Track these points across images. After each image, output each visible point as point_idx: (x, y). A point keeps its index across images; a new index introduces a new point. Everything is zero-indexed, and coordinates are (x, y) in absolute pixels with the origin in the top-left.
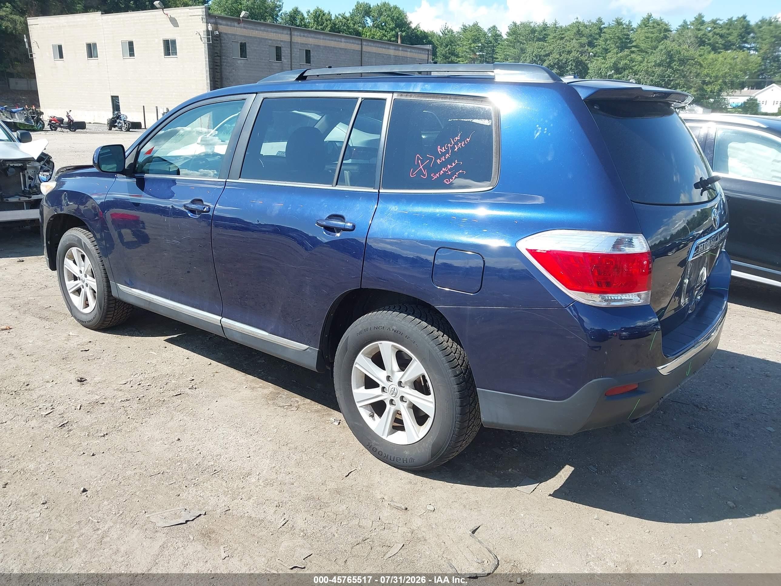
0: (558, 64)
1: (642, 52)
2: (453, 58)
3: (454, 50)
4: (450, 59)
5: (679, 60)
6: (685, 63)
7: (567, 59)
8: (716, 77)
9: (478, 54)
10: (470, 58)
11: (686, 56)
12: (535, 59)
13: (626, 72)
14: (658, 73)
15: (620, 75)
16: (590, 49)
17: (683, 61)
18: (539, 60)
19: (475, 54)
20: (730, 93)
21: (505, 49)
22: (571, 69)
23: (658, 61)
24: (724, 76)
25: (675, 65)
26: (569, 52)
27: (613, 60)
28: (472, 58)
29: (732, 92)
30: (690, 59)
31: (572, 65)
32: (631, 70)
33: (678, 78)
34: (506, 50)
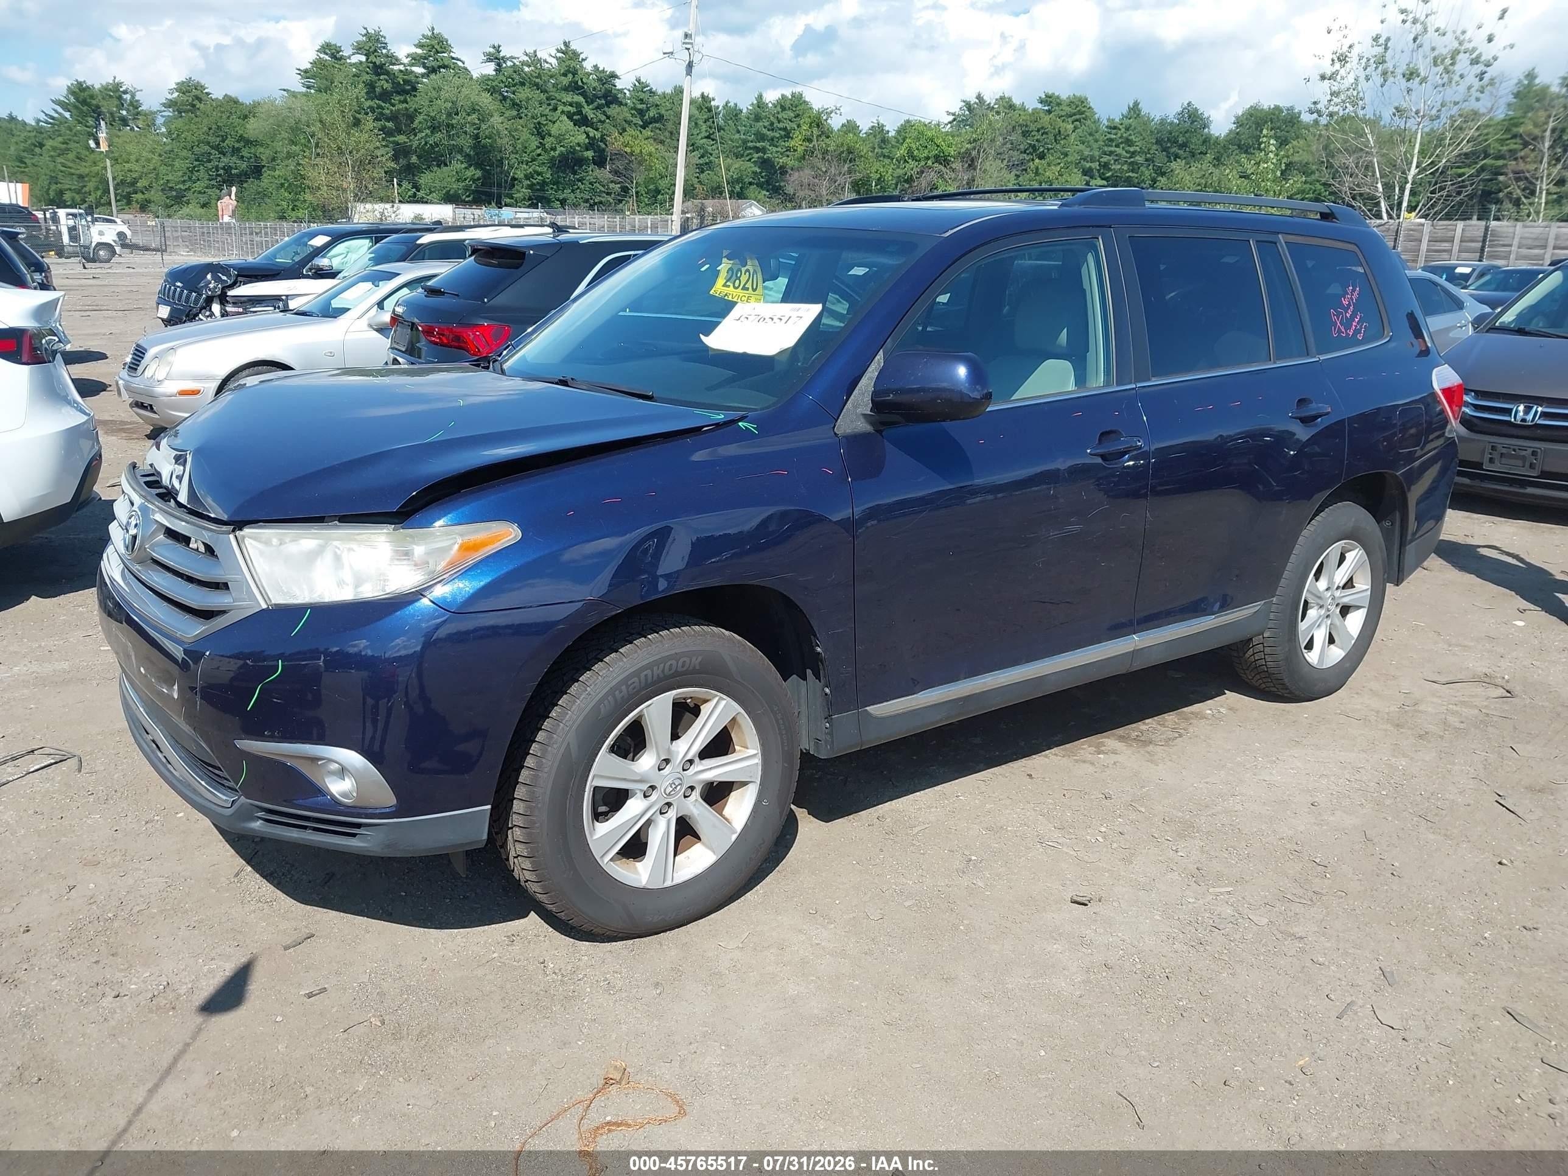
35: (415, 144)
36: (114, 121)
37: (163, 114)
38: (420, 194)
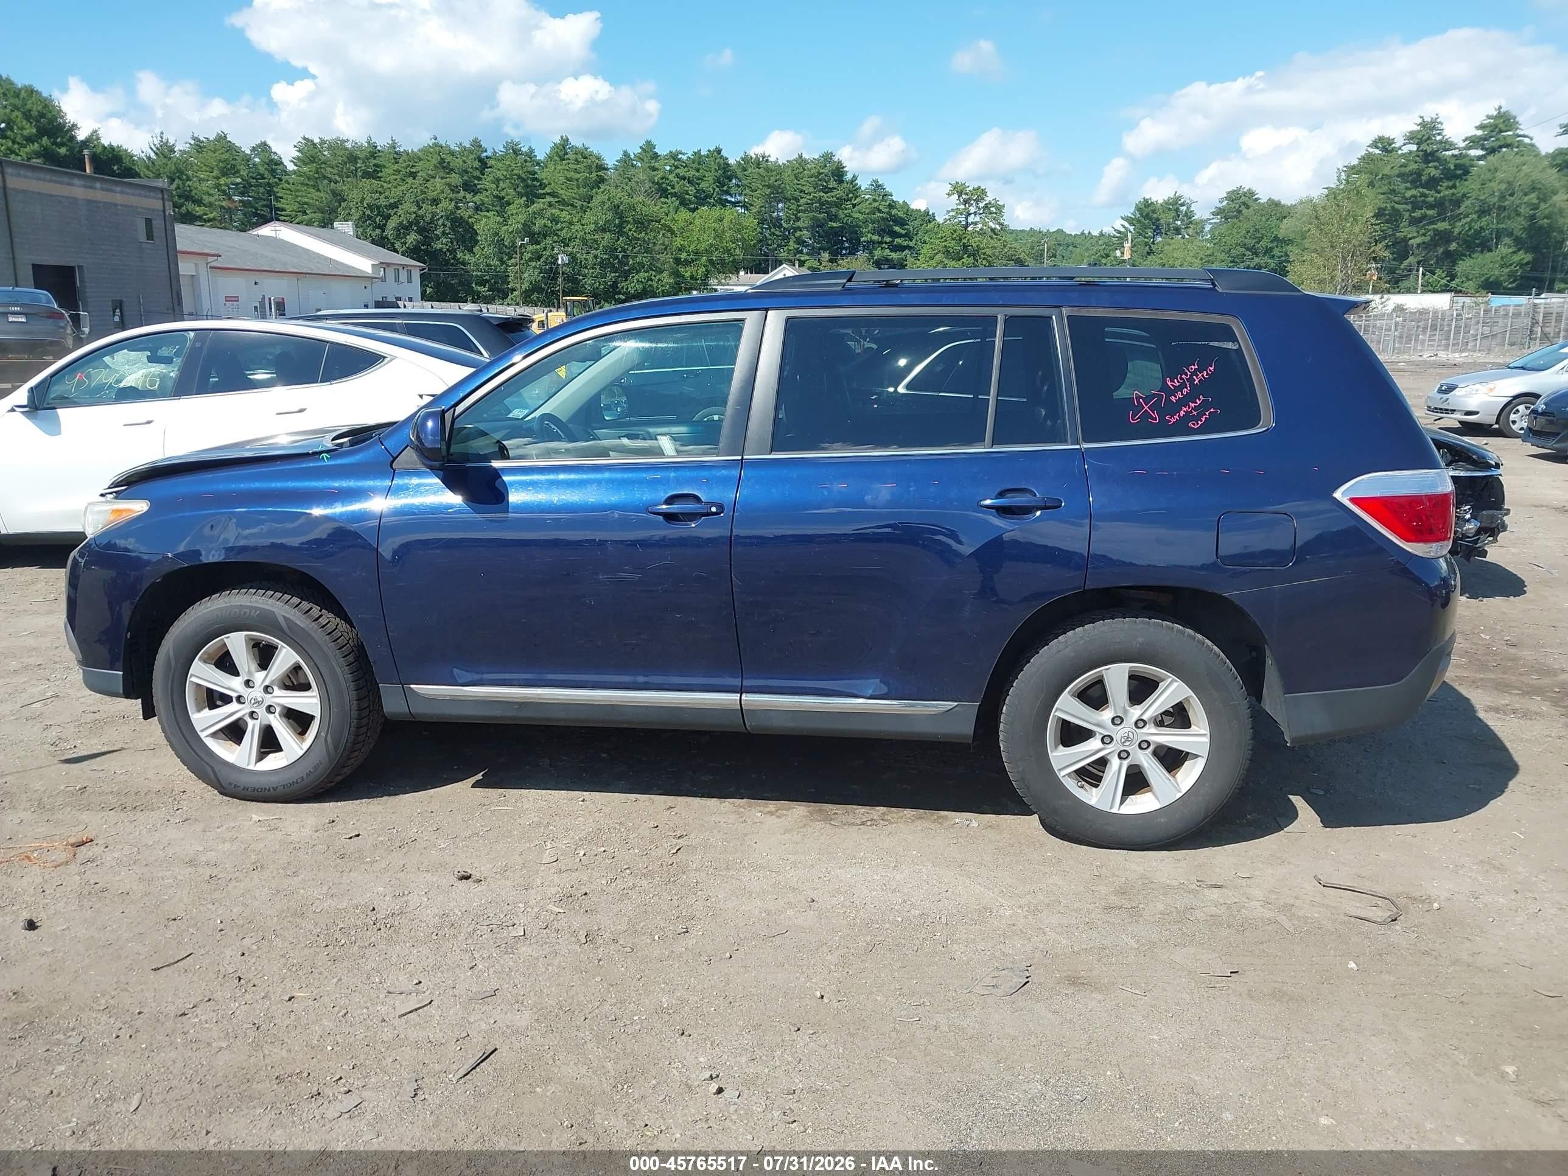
0: (417, 223)
1: (563, 205)
2: (190, 206)
3: (191, 191)
4: (184, 208)
5: (636, 222)
6: (646, 228)
7: (434, 214)
8: (697, 252)
9: (236, 198)
10: (222, 207)
11: (646, 216)
12: (368, 212)
13: (549, 240)
14: (604, 243)
15: (538, 247)
16: (469, 196)
17: (642, 223)
18: (377, 215)
19: (230, 199)
20: (723, 281)
21: (298, 191)
22: (444, 233)
23: (601, 223)
24: (708, 252)
25: (630, 230)
26: (435, 202)
27: (522, 218)
28: (224, 208)
29: (725, 279)
30: (652, 221)
31: (444, 225)
32: (556, 238)
33: (639, 252)
34: (300, 194)
35: (1457, 231)
36: (1169, 229)
37: (1212, 221)
38: (1453, 284)
